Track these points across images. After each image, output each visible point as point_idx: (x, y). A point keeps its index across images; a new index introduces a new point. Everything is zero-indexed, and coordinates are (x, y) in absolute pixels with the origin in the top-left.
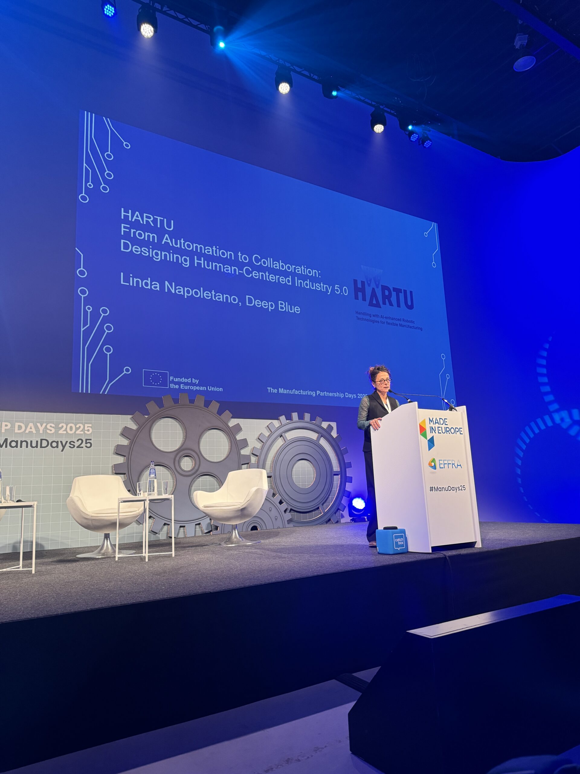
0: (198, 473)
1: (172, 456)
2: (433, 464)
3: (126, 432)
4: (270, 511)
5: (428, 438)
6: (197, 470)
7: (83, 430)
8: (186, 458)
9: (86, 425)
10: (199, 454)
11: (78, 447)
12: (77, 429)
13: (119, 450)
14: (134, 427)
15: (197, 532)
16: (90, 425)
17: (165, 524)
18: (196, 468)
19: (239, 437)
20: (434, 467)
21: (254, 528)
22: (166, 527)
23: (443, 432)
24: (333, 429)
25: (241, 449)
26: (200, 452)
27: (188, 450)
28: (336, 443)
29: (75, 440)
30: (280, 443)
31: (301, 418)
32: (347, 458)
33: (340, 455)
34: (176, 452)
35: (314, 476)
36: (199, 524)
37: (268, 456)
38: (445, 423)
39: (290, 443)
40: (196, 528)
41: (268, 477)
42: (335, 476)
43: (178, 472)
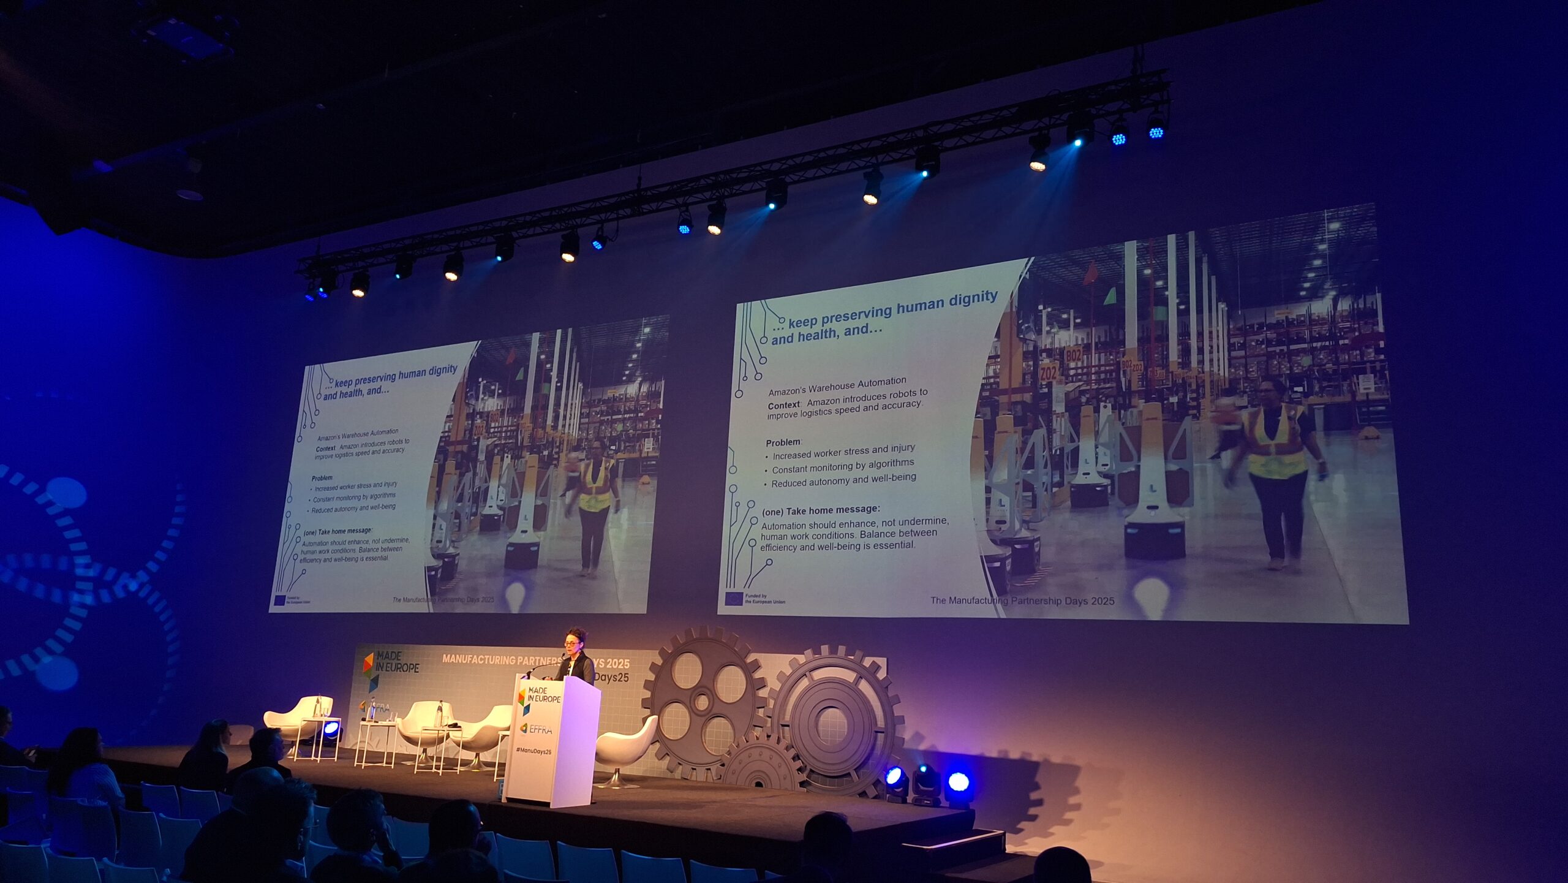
0: (710, 714)
1: (689, 693)
2: (524, 728)
3: (653, 667)
4: (780, 767)
5: (525, 705)
6: (711, 711)
7: (622, 664)
8: (703, 696)
9: (626, 660)
10: (713, 691)
11: (619, 681)
12: (619, 664)
13: (647, 685)
14: (659, 661)
15: (708, 777)
16: (628, 660)
17: (680, 764)
18: (710, 708)
19: (757, 675)
20: (525, 731)
21: (759, 784)
22: (681, 767)
23: (541, 700)
24: (881, 667)
25: (757, 690)
26: (715, 690)
27: (706, 687)
28: (881, 688)
29: (617, 674)
30: (804, 683)
31: (833, 651)
32: (898, 710)
33: (888, 704)
34: (693, 690)
35: (846, 730)
36: (710, 769)
37: (789, 700)
38: (544, 691)
39: (815, 685)
40: (707, 773)
41: (783, 726)
42: (879, 734)
43: (693, 711)
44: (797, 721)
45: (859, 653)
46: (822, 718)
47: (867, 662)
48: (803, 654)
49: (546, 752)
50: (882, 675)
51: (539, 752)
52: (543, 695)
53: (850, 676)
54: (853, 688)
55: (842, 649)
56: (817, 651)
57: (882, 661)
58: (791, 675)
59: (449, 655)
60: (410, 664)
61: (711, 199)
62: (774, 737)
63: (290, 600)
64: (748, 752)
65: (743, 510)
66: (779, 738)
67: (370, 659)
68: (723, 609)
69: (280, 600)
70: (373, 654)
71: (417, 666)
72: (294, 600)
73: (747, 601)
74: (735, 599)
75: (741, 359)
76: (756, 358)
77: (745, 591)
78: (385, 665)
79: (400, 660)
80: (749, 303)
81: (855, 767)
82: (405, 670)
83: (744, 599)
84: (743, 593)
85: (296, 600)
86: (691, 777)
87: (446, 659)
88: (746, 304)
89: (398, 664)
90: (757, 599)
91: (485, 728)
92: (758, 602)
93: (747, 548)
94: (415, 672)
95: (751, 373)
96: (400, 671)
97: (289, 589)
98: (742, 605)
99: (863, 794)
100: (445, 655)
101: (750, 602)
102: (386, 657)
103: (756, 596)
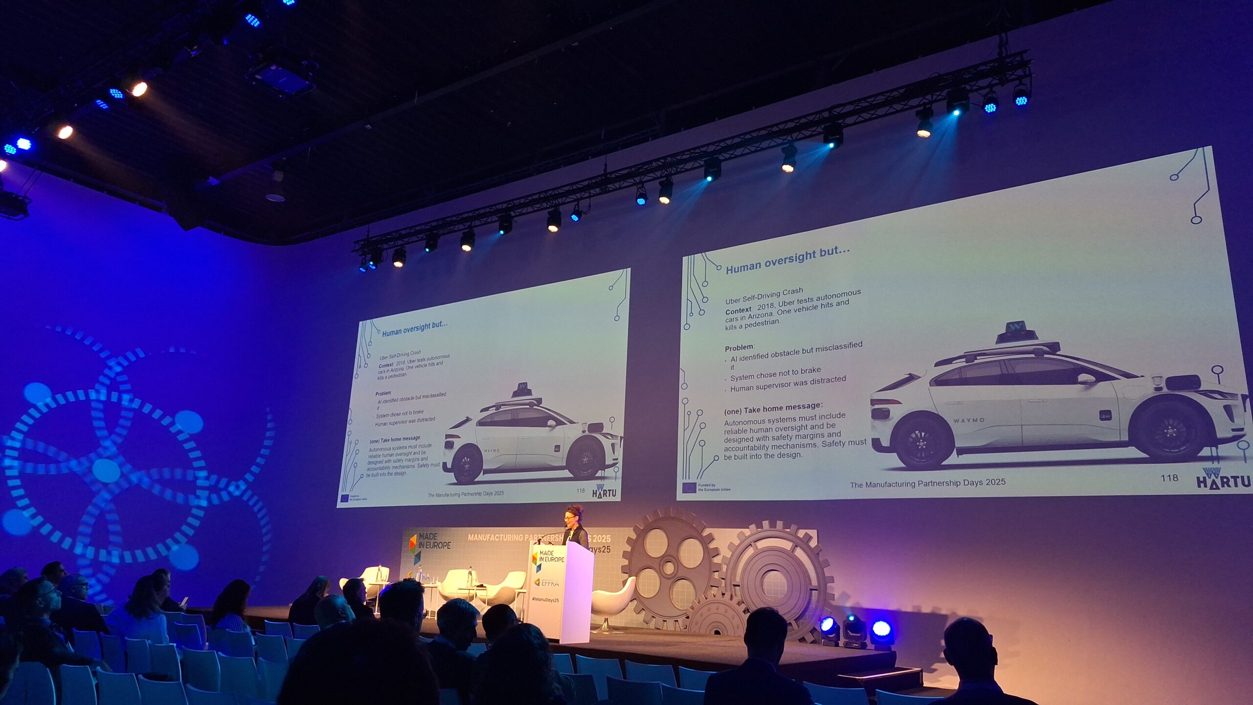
0: (676, 577)
1: (659, 561)
2: (538, 582)
3: (629, 541)
4: (733, 618)
5: (538, 565)
6: (676, 574)
7: (606, 540)
8: (669, 563)
9: (608, 536)
10: (677, 559)
11: (603, 552)
12: (603, 538)
13: (625, 555)
14: (634, 536)
15: (677, 628)
16: (610, 536)
17: (653, 617)
18: (675, 572)
19: (712, 546)
20: (538, 585)
21: (717, 633)
22: (654, 619)
23: (549, 560)
24: (813, 538)
25: (713, 557)
26: (678, 558)
27: (671, 556)
28: (814, 555)
29: (601, 547)
30: (750, 551)
31: (773, 525)
32: (828, 572)
33: (819, 568)
34: (660, 559)
35: (786, 589)
36: (677, 621)
37: (738, 565)
38: (551, 554)
39: (759, 553)
40: (675, 624)
41: (734, 585)
42: (813, 591)
43: (662, 575)
44: (745, 581)
45: (794, 527)
46: (766, 580)
47: (801, 533)
48: (749, 528)
49: (555, 600)
50: (813, 543)
51: (549, 600)
52: (551, 556)
53: (787, 545)
54: (790, 554)
55: (780, 524)
56: (759, 526)
57: (813, 533)
58: (739, 545)
59: (473, 535)
60: (444, 543)
61: (661, 177)
62: (728, 596)
63: (352, 498)
64: (708, 606)
65: (694, 417)
66: (731, 595)
67: (414, 539)
68: (681, 496)
69: (345, 498)
70: (416, 535)
71: (449, 544)
72: (355, 498)
73: (699, 490)
74: (690, 488)
75: (688, 299)
76: (699, 298)
77: (698, 482)
78: (425, 543)
79: (436, 539)
80: (693, 256)
81: (794, 619)
82: (440, 547)
83: (698, 488)
84: (696, 483)
85: (357, 498)
86: (663, 627)
87: (471, 538)
88: (690, 256)
89: (435, 542)
90: (708, 488)
91: (502, 588)
92: (708, 490)
93: (698, 448)
94: (448, 548)
95: (696, 310)
96: (437, 548)
97: (351, 490)
98: (696, 492)
99: (802, 640)
100: (469, 535)
101: (702, 490)
102: (426, 538)
103: (706, 485)
